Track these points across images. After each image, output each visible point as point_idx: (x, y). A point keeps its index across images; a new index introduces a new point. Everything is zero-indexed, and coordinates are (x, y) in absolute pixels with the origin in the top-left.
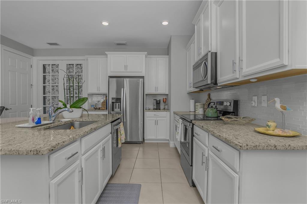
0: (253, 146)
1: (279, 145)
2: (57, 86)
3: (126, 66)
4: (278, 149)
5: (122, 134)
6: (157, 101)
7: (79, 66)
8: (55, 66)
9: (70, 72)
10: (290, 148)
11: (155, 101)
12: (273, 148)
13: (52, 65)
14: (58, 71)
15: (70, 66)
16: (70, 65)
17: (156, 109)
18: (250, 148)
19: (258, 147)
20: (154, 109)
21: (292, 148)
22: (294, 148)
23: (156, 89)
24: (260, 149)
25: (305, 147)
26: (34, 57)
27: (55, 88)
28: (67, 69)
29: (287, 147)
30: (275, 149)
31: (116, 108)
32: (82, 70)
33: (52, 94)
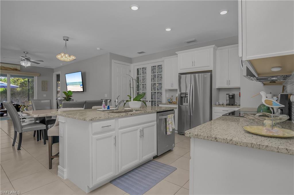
0: (195, 135)
1: (220, 138)
2: (145, 84)
3: (193, 62)
4: (218, 141)
5: (170, 124)
6: (229, 96)
7: (160, 67)
8: (144, 69)
9: (154, 73)
10: (231, 142)
11: (228, 96)
12: (213, 139)
13: (143, 68)
14: (146, 72)
15: (153, 68)
16: (154, 66)
17: (229, 105)
18: (192, 136)
19: (199, 136)
20: (227, 105)
21: (234, 143)
22: (236, 144)
23: (229, 82)
24: (201, 139)
25: (251, 145)
26: (132, 64)
27: (144, 86)
28: (152, 70)
29: (229, 141)
30: (215, 140)
31: (185, 102)
32: (162, 70)
33: (142, 91)
